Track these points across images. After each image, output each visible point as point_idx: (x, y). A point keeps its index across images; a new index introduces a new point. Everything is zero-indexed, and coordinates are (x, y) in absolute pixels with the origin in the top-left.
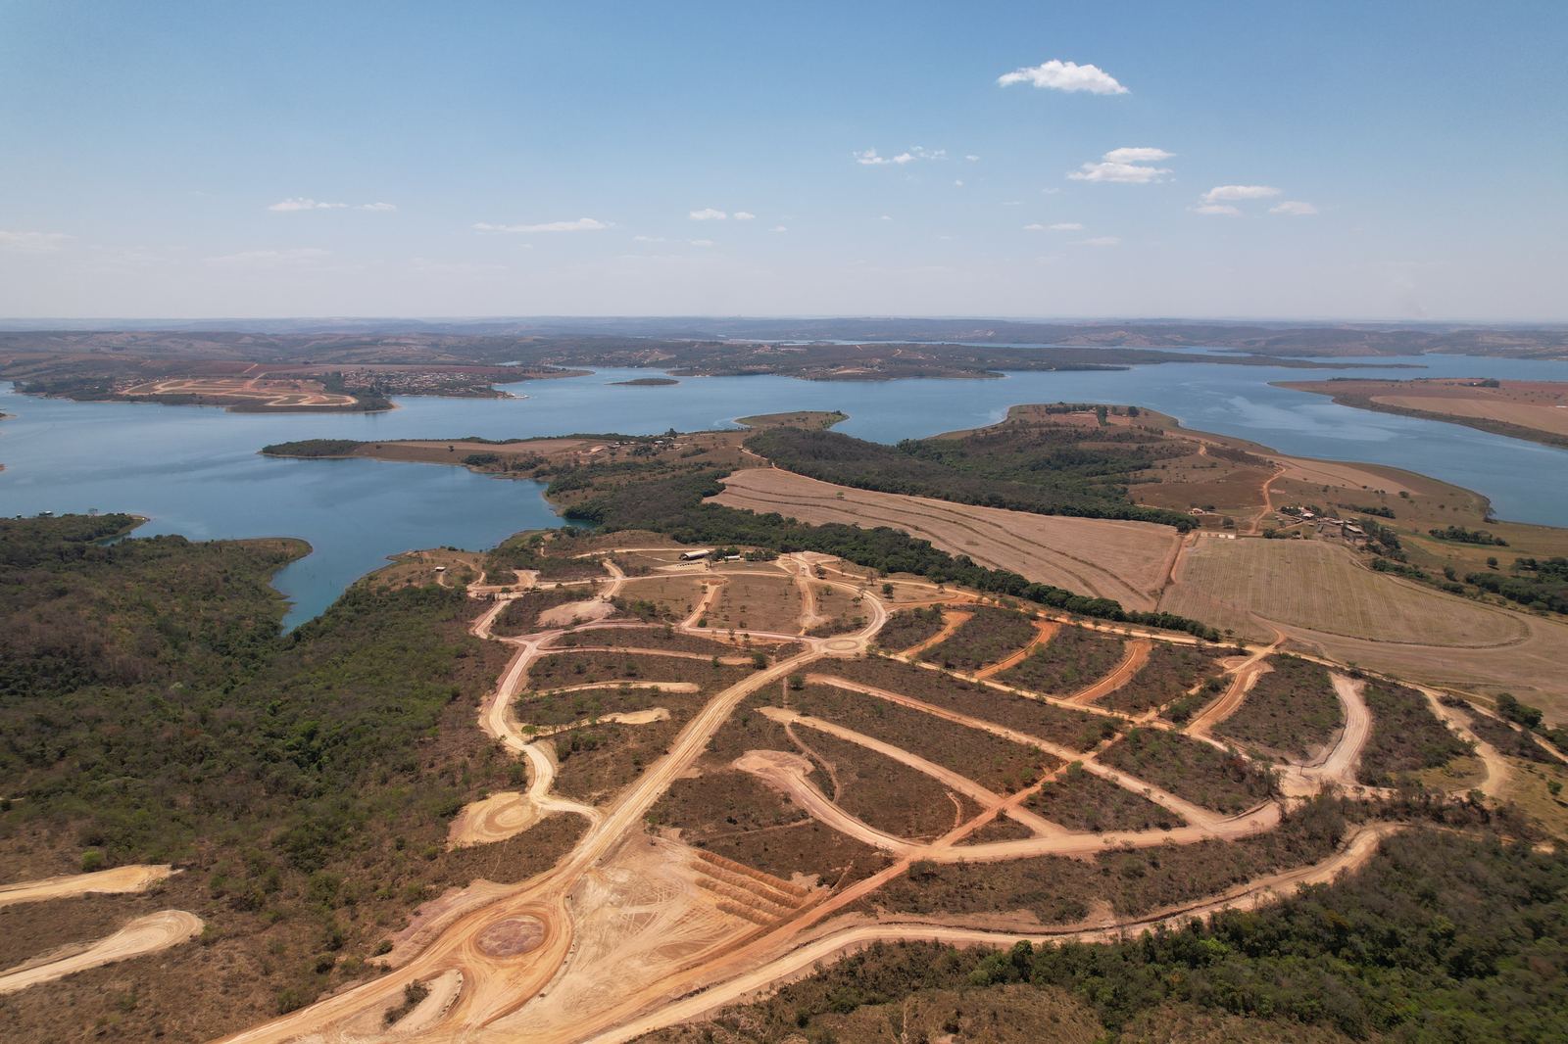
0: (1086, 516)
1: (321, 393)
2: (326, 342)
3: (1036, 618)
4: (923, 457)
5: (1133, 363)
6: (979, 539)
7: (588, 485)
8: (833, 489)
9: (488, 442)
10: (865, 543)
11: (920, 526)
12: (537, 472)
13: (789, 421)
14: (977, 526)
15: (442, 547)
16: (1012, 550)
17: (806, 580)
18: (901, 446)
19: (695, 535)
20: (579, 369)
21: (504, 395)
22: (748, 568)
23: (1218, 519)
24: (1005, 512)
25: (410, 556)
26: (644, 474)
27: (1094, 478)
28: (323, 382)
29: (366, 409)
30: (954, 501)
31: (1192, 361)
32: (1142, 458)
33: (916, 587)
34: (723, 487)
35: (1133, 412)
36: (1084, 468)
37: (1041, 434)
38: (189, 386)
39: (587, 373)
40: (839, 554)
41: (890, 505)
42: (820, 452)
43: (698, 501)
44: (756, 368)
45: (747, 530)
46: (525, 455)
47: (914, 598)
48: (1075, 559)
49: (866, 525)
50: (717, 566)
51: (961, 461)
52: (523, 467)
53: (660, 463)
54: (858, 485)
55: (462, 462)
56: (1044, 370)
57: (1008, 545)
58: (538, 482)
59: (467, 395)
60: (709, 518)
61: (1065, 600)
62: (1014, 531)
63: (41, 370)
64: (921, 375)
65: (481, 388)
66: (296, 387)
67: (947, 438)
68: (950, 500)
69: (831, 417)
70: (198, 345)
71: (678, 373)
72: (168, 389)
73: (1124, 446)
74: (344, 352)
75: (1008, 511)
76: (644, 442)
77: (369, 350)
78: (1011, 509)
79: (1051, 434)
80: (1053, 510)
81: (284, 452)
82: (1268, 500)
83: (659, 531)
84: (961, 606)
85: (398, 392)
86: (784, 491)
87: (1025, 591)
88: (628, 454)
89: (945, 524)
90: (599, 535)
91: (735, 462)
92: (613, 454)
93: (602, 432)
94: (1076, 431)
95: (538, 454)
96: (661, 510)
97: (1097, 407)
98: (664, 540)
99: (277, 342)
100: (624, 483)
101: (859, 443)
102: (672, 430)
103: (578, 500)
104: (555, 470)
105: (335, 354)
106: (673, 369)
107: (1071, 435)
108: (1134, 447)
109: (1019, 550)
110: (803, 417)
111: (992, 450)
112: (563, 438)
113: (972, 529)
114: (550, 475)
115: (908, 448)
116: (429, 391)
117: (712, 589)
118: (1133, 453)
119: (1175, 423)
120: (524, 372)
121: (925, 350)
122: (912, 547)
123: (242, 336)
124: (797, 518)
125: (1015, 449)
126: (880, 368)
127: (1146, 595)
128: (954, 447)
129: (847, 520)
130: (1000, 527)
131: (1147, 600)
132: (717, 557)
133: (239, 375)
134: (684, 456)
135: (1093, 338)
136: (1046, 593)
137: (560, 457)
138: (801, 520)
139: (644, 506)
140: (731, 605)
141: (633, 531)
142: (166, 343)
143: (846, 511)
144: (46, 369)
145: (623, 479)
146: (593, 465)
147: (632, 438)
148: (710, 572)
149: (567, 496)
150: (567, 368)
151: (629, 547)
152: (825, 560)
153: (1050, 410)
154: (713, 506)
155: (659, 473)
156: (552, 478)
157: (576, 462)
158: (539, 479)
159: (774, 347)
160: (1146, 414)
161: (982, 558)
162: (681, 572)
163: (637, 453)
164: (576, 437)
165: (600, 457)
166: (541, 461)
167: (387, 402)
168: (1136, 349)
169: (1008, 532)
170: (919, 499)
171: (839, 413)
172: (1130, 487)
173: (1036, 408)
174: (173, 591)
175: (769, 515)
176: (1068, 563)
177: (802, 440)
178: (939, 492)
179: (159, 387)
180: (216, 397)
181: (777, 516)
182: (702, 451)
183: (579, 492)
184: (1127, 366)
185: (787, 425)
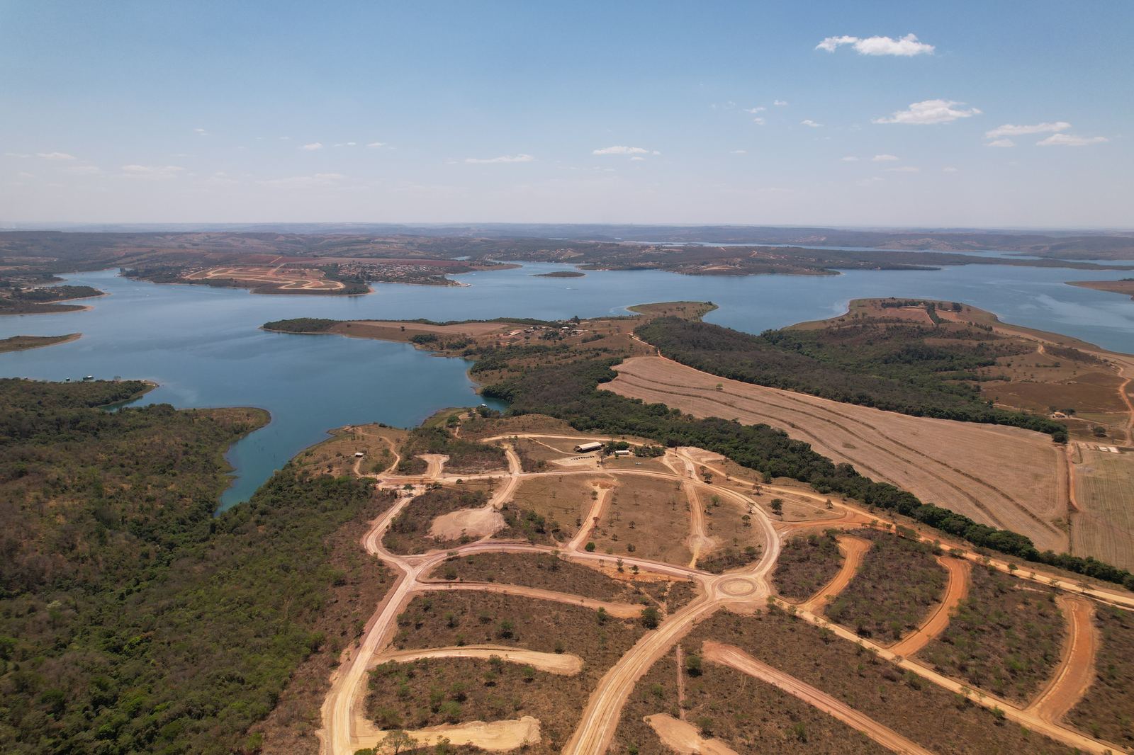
0: (954, 419)
1: (320, 279)
2: (335, 240)
3: (939, 552)
4: (785, 346)
5: (943, 265)
6: (855, 442)
7: (504, 366)
8: (711, 380)
9: (432, 324)
10: (746, 441)
11: (796, 423)
12: (466, 352)
13: (671, 310)
14: (851, 426)
15: (375, 423)
16: (890, 456)
17: (693, 484)
18: (764, 335)
19: (590, 423)
20: (511, 263)
21: (453, 282)
22: (637, 467)
23: (1084, 425)
24: (873, 411)
25: (346, 431)
26: (551, 358)
27: (944, 374)
28: (324, 271)
29: (349, 293)
30: (824, 397)
31: (991, 263)
32: (983, 355)
33: (803, 499)
34: (615, 374)
35: (957, 308)
36: (933, 363)
37: (888, 329)
38: (230, 273)
39: (517, 266)
40: (722, 452)
41: (766, 399)
42: (698, 342)
43: (594, 387)
44: (644, 264)
45: (636, 420)
46: (458, 336)
47: (803, 516)
48: (959, 471)
49: (746, 421)
50: (607, 461)
51: (819, 352)
52: (455, 347)
53: (565, 347)
54: (734, 377)
55: (410, 340)
56: (871, 269)
57: (886, 450)
58: (466, 360)
59: (426, 282)
60: (603, 406)
61: (964, 529)
62: (888, 434)
63: (141, 260)
64: (772, 271)
65: (436, 278)
66: (304, 274)
67: (802, 329)
68: (821, 396)
69: (704, 307)
70: (249, 242)
71: (584, 268)
72: (216, 275)
73: (966, 342)
74: (346, 248)
75: (877, 410)
76: (555, 327)
77: (363, 247)
78: (880, 409)
79: (897, 328)
80: (921, 411)
81: (278, 328)
82: (1130, 405)
83: (558, 417)
84: (855, 530)
85: (376, 279)
86: (668, 380)
87: (918, 513)
88: (540, 338)
89: (820, 422)
90: (507, 418)
91: (627, 348)
92: (527, 338)
93: (522, 317)
94: (919, 327)
95: (469, 336)
96: (562, 395)
97: (925, 303)
98: (562, 427)
99: (301, 240)
100: (533, 366)
101: (730, 333)
102: (576, 317)
103: (495, 379)
104: (480, 350)
105: (339, 249)
106: (581, 264)
107: (915, 330)
108: (975, 344)
109: (898, 457)
110: (681, 306)
111: (845, 342)
112: (490, 321)
113: (847, 430)
114: (475, 354)
115: (772, 338)
116: (399, 279)
117: (602, 493)
118: (974, 349)
119: (996, 319)
120: (471, 265)
121: (776, 251)
122: (793, 450)
123: (278, 236)
124: (681, 408)
125: (865, 341)
126: (741, 266)
127: (1050, 524)
128: (811, 338)
129: (726, 414)
130: (874, 428)
131: (1055, 532)
132: (609, 449)
133: (266, 265)
134: (584, 341)
135: (905, 244)
136: (942, 518)
137: (486, 339)
138: (685, 411)
139: (547, 390)
140: (619, 517)
141: (536, 416)
142: (228, 241)
143: (725, 404)
144: (145, 259)
145: (532, 362)
146: (510, 347)
147: (544, 323)
148: (600, 470)
149: (486, 376)
150: (502, 262)
151: (532, 433)
152: (709, 458)
153: (885, 305)
154: (608, 394)
155: (563, 358)
156: (477, 358)
157: (498, 344)
158: (467, 357)
159: (658, 248)
160: (968, 310)
161: (862, 464)
162: (574, 468)
163: (546, 337)
164: (500, 321)
165: (517, 340)
166: (470, 341)
167: (366, 287)
168: (943, 252)
169: (882, 435)
170: (790, 393)
171: (710, 304)
172: (983, 385)
173: (873, 302)
174: (137, 463)
175: (656, 406)
176: (950, 476)
177: (684, 331)
178: (809, 388)
179: (210, 273)
180: (246, 281)
181: (663, 406)
182: (600, 337)
183: (496, 372)
184: (938, 267)
185: (669, 314)
